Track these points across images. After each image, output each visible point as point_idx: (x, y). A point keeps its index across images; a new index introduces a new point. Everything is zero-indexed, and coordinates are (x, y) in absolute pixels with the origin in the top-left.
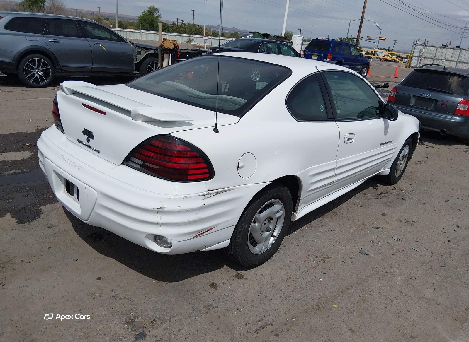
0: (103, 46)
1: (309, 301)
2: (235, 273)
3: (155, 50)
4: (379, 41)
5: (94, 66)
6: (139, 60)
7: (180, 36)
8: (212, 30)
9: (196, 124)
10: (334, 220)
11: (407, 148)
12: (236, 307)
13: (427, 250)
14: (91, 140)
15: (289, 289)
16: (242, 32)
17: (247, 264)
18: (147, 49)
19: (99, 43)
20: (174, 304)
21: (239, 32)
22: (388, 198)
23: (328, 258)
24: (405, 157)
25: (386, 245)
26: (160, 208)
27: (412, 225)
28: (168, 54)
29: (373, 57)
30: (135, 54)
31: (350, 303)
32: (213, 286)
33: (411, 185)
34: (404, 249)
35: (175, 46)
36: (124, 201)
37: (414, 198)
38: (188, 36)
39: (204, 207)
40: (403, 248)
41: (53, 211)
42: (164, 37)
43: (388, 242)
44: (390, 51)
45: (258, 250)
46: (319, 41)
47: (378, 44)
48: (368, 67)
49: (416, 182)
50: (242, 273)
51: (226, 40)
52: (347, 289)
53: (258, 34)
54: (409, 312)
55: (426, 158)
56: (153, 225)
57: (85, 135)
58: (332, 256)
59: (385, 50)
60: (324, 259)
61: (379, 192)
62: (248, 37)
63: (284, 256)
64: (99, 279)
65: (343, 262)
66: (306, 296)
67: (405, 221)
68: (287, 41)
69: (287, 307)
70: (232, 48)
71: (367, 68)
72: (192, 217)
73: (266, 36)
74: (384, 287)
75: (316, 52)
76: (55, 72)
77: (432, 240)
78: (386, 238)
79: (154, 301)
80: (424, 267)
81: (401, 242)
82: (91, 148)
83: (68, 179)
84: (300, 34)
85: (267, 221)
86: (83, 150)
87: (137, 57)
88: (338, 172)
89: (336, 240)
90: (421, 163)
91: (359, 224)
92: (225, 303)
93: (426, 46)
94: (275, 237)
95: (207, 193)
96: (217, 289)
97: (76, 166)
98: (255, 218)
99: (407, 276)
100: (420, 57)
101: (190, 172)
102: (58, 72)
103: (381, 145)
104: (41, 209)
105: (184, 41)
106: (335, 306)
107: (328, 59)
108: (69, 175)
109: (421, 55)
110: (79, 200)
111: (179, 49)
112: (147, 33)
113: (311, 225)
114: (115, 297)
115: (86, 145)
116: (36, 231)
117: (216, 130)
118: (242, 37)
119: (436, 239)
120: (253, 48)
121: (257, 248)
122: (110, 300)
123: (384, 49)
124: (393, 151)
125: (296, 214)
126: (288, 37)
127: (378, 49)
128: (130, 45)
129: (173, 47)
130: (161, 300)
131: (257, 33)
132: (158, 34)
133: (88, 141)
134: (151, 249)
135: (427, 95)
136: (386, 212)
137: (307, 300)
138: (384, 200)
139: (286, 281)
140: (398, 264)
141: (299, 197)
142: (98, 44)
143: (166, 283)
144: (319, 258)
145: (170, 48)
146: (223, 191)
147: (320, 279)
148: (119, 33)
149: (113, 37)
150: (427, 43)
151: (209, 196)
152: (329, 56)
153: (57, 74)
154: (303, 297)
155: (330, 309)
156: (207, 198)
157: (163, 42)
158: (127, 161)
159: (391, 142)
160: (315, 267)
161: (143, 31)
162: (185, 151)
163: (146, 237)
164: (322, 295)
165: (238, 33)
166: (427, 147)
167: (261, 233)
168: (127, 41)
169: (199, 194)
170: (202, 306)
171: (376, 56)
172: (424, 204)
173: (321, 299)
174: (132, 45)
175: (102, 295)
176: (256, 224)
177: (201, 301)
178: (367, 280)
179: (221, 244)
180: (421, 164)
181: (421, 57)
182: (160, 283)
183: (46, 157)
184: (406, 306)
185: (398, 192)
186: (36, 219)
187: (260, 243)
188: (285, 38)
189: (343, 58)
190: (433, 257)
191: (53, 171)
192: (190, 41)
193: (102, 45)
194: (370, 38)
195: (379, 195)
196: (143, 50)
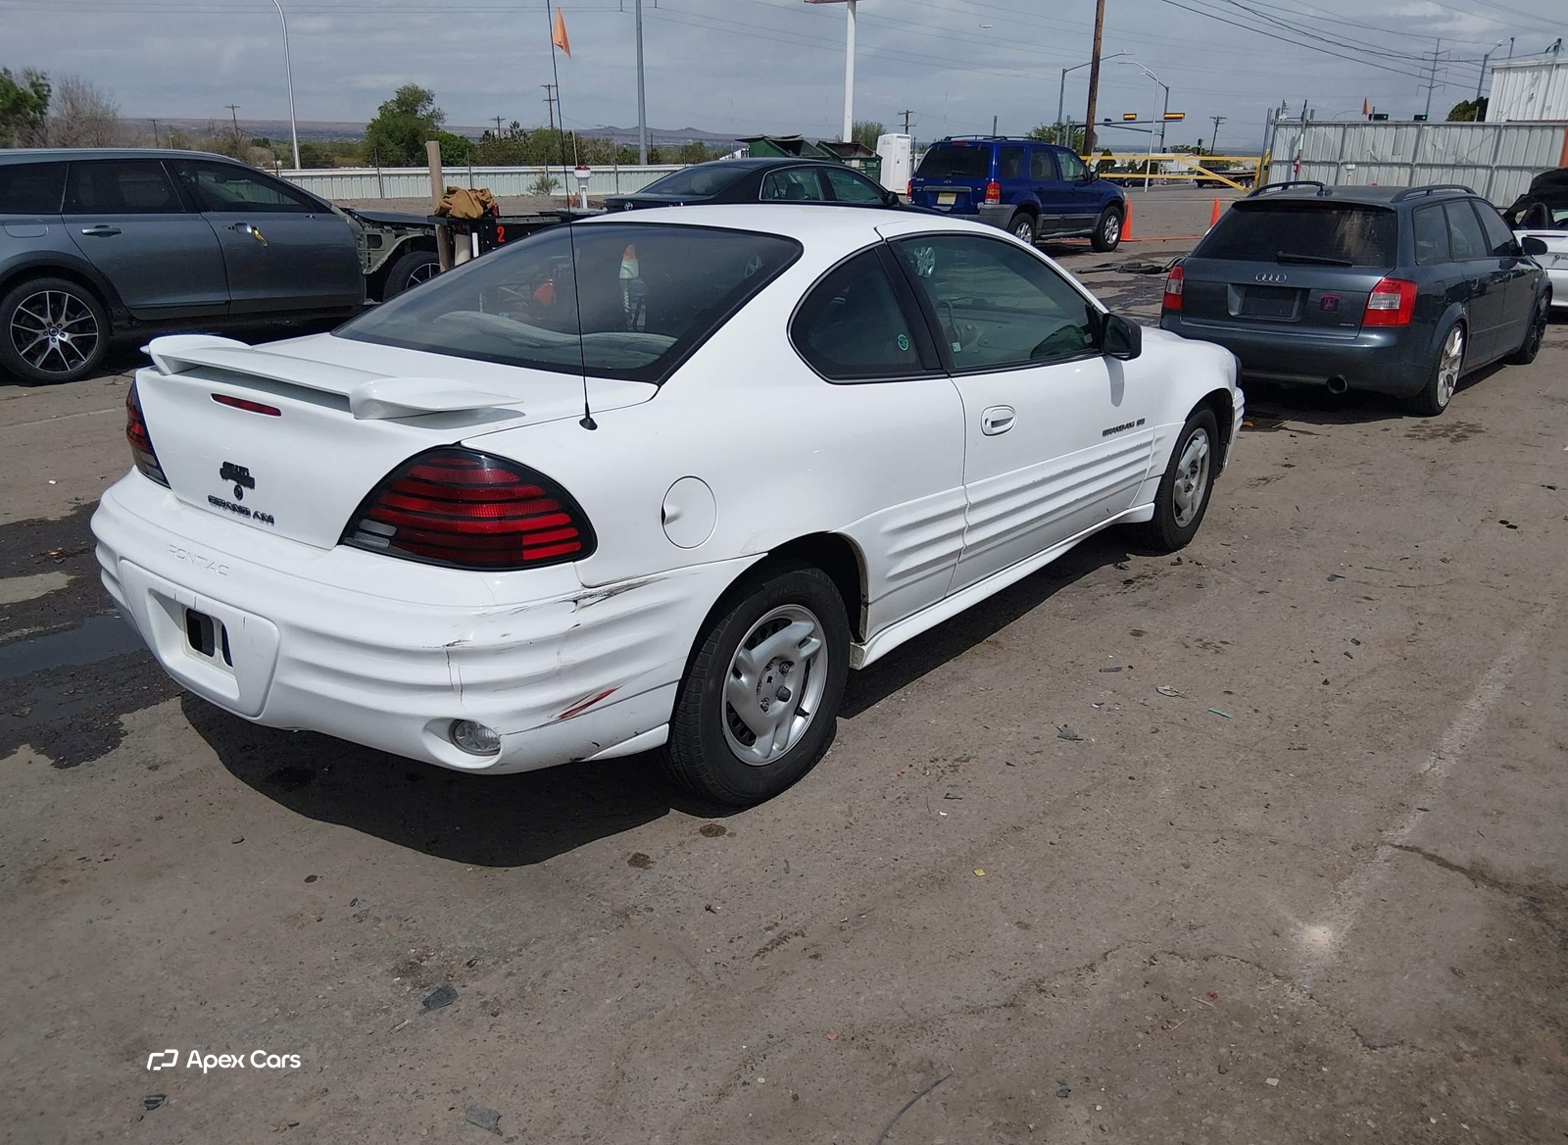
0: (256, 232)
1: (907, 868)
2: (702, 825)
3: (424, 226)
4: (1164, 126)
5: (236, 295)
6: (378, 260)
7: (512, 173)
8: (617, 142)
9: (531, 411)
10: (993, 661)
11: (1202, 439)
12: (704, 903)
13: (1256, 711)
14: (245, 490)
15: (854, 846)
16: (720, 140)
17: (729, 792)
18: (399, 226)
19: (245, 224)
20: (528, 916)
21: (707, 140)
22: (1156, 589)
23: (967, 761)
24: (1199, 464)
25: (1135, 711)
26: (453, 645)
27: (1217, 652)
28: (466, 234)
29: (1150, 180)
30: (363, 246)
31: (1023, 861)
32: (639, 861)
33: (1229, 548)
34: (1186, 716)
35: (485, 208)
36: (354, 639)
37: (1233, 579)
38: (535, 173)
39: (576, 634)
40: (1184, 714)
41: (155, 725)
42: (449, 182)
43: (1143, 704)
44: (1203, 155)
45: (757, 753)
46: (955, 147)
47: (1163, 136)
48: (1122, 215)
49: (1246, 537)
50: (721, 821)
51: (658, 172)
52: (1017, 829)
53: (767, 142)
54: (1186, 868)
55: (1286, 466)
56: (440, 694)
57: (229, 481)
58: (979, 754)
59: (1189, 151)
60: (956, 763)
61: (1130, 575)
62: (738, 154)
63: (840, 770)
64: (311, 879)
65: (1008, 764)
66: (899, 858)
67: (1198, 644)
68: (863, 156)
69: (845, 889)
70: (673, 196)
71: (1117, 217)
72: (547, 661)
73: (793, 145)
74: (1121, 815)
75: (947, 182)
76: (111, 329)
77: (1273, 684)
78: (1137, 692)
79: (473, 915)
80: (1242, 756)
81: (1181, 699)
82: (248, 513)
83: (192, 606)
84: (907, 128)
85: (775, 669)
86: (228, 524)
87: (369, 254)
88: (975, 518)
89: (991, 713)
90: (1268, 481)
91: (1065, 665)
92: (672, 897)
93: (1308, 125)
94: (808, 714)
95: (582, 593)
96: (650, 867)
97: (213, 566)
98: (736, 660)
99: (1189, 783)
100: (1295, 163)
101: (527, 541)
102: (121, 328)
103: (1106, 433)
104: (122, 724)
105: (525, 188)
106: (980, 873)
107: (989, 201)
108: (195, 594)
109: (1295, 155)
110: (229, 663)
111: (499, 217)
112: (399, 175)
113: (922, 682)
114: (360, 918)
115: (234, 508)
116: (113, 780)
117: (589, 423)
118: (717, 157)
119: (1285, 681)
120: (741, 188)
121: (755, 749)
122: (347, 925)
123: (1184, 150)
124: (1154, 448)
125: (863, 647)
126: (865, 143)
127: (1164, 151)
128: (346, 221)
129: (482, 211)
130: (492, 910)
131: (762, 139)
132: (426, 175)
133: (239, 495)
134: (444, 763)
135: (1274, 279)
136: (1144, 626)
137: (903, 867)
138: (1142, 595)
139: (846, 827)
140: (1167, 756)
141: (864, 596)
142: (240, 228)
143: (505, 868)
144: (940, 763)
145: (470, 215)
146: (629, 585)
147: (941, 814)
148: (306, 186)
149: (288, 201)
150: (1311, 117)
151: (588, 601)
152: (991, 192)
153: (119, 335)
154: (892, 860)
155: (966, 882)
156: (584, 607)
157: (447, 199)
158: (352, 534)
159: (1141, 422)
160: (930, 786)
161: (385, 171)
162: (502, 485)
163: (426, 729)
164: (944, 851)
165: (706, 144)
166: (1291, 436)
167: (762, 706)
168: (333, 209)
169: (560, 598)
170: (609, 911)
171: (1163, 176)
172: (1261, 592)
173: (942, 861)
174: (349, 219)
175: (322, 916)
176: (743, 679)
177: (604, 900)
178: (1073, 803)
179: (643, 738)
180: (1268, 485)
181: (1298, 162)
182: (486, 870)
183: (122, 558)
184: (1179, 856)
185: (1187, 568)
186: (109, 750)
187: (764, 733)
188: (854, 147)
189: (1036, 192)
190: (1273, 729)
191: (147, 592)
192: (545, 186)
193: (254, 229)
194: (1133, 119)
195: (1128, 582)
196: (387, 231)
